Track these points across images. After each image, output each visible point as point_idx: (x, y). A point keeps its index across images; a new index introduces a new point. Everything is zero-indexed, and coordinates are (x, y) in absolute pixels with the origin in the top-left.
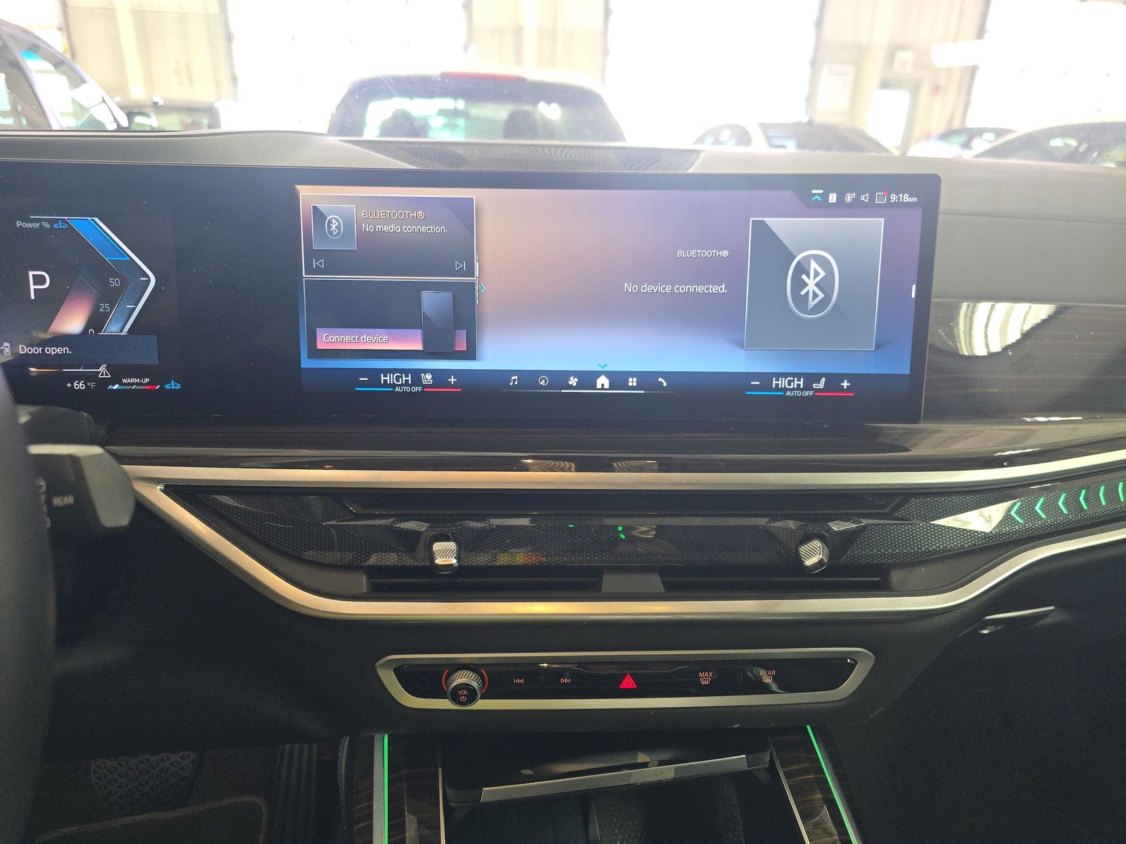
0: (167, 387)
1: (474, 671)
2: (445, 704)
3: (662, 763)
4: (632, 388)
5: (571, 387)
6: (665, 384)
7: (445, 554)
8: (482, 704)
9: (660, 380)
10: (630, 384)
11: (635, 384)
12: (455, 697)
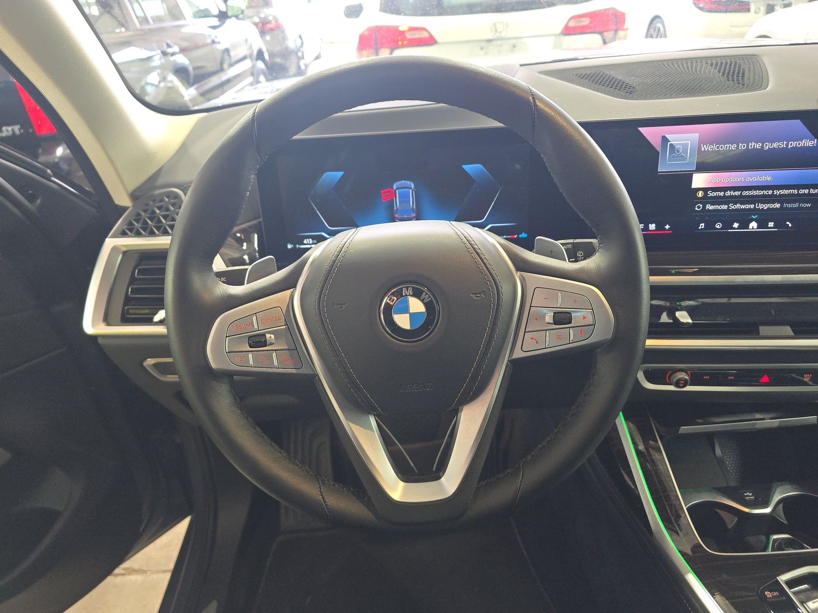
0: (520, 236)
1: (685, 372)
2: (671, 388)
3: (771, 419)
4: (771, 228)
5: (735, 229)
6: (790, 225)
7: (684, 317)
8: (689, 388)
9: (787, 223)
10: (769, 226)
11: (772, 226)
12: (677, 384)
